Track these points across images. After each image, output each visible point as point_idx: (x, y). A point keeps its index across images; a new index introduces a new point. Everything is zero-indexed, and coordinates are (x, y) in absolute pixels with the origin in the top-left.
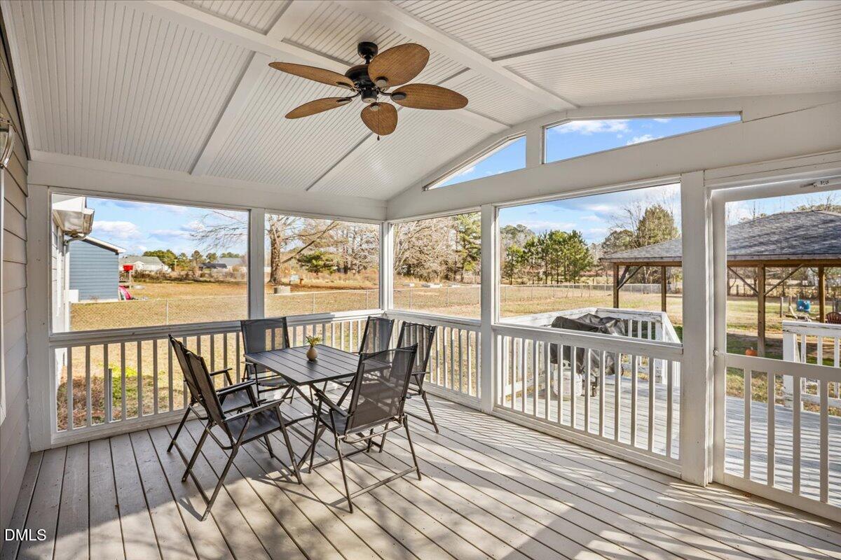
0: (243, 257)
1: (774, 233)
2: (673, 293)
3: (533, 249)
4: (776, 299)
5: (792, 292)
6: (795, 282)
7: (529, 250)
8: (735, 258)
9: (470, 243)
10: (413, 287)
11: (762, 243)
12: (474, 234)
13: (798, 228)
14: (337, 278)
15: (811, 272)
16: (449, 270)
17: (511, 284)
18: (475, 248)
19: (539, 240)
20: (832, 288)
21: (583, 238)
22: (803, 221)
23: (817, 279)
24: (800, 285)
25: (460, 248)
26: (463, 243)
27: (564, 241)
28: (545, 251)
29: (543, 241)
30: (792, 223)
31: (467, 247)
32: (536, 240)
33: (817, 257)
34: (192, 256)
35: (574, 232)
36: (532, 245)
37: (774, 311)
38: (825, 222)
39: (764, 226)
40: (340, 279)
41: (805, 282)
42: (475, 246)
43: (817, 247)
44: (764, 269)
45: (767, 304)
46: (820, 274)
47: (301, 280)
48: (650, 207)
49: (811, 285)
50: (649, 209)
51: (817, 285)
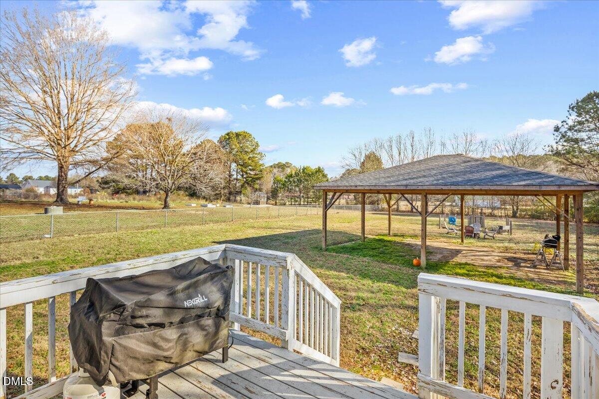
0: (53, 179)
1: (433, 169)
2: (380, 211)
3: (291, 180)
4: (437, 215)
5: (447, 210)
6: (449, 204)
7: (289, 180)
8: (406, 188)
9: (246, 173)
10: (195, 207)
11: (424, 176)
12: (250, 167)
13: (448, 165)
14: (132, 199)
15: (457, 198)
16: (230, 193)
17: (276, 205)
18: (251, 177)
19: (296, 173)
20: (468, 207)
21: (326, 172)
22: (452, 161)
23: (460, 201)
24: (451, 205)
25: (239, 177)
26: (242, 174)
27: (312, 174)
28: (300, 181)
29: (298, 174)
30: (445, 162)
31: (245, 176)
32: (293, 173)
33: (460, 188)
34: (7, 178)
35: (319, 168)
36: (291, 176)
37: (436, 223)
38: (465, 162)
39: (427, 164)
40: (134, 199)
41: (454, 204)
42: (250, 176)
43: (460, 179)
44: (426, 196)
45: (428, 219)
46: (462, 200)
47: (91, 200)
48: (367, 153)
49: (457, 206)
50: (367, 154)
51: (460, 206)
